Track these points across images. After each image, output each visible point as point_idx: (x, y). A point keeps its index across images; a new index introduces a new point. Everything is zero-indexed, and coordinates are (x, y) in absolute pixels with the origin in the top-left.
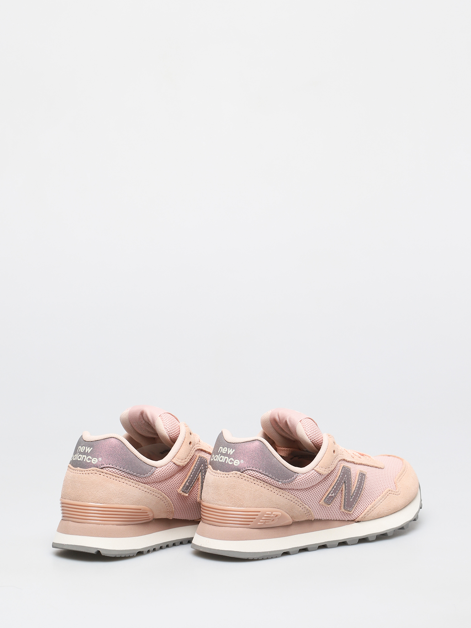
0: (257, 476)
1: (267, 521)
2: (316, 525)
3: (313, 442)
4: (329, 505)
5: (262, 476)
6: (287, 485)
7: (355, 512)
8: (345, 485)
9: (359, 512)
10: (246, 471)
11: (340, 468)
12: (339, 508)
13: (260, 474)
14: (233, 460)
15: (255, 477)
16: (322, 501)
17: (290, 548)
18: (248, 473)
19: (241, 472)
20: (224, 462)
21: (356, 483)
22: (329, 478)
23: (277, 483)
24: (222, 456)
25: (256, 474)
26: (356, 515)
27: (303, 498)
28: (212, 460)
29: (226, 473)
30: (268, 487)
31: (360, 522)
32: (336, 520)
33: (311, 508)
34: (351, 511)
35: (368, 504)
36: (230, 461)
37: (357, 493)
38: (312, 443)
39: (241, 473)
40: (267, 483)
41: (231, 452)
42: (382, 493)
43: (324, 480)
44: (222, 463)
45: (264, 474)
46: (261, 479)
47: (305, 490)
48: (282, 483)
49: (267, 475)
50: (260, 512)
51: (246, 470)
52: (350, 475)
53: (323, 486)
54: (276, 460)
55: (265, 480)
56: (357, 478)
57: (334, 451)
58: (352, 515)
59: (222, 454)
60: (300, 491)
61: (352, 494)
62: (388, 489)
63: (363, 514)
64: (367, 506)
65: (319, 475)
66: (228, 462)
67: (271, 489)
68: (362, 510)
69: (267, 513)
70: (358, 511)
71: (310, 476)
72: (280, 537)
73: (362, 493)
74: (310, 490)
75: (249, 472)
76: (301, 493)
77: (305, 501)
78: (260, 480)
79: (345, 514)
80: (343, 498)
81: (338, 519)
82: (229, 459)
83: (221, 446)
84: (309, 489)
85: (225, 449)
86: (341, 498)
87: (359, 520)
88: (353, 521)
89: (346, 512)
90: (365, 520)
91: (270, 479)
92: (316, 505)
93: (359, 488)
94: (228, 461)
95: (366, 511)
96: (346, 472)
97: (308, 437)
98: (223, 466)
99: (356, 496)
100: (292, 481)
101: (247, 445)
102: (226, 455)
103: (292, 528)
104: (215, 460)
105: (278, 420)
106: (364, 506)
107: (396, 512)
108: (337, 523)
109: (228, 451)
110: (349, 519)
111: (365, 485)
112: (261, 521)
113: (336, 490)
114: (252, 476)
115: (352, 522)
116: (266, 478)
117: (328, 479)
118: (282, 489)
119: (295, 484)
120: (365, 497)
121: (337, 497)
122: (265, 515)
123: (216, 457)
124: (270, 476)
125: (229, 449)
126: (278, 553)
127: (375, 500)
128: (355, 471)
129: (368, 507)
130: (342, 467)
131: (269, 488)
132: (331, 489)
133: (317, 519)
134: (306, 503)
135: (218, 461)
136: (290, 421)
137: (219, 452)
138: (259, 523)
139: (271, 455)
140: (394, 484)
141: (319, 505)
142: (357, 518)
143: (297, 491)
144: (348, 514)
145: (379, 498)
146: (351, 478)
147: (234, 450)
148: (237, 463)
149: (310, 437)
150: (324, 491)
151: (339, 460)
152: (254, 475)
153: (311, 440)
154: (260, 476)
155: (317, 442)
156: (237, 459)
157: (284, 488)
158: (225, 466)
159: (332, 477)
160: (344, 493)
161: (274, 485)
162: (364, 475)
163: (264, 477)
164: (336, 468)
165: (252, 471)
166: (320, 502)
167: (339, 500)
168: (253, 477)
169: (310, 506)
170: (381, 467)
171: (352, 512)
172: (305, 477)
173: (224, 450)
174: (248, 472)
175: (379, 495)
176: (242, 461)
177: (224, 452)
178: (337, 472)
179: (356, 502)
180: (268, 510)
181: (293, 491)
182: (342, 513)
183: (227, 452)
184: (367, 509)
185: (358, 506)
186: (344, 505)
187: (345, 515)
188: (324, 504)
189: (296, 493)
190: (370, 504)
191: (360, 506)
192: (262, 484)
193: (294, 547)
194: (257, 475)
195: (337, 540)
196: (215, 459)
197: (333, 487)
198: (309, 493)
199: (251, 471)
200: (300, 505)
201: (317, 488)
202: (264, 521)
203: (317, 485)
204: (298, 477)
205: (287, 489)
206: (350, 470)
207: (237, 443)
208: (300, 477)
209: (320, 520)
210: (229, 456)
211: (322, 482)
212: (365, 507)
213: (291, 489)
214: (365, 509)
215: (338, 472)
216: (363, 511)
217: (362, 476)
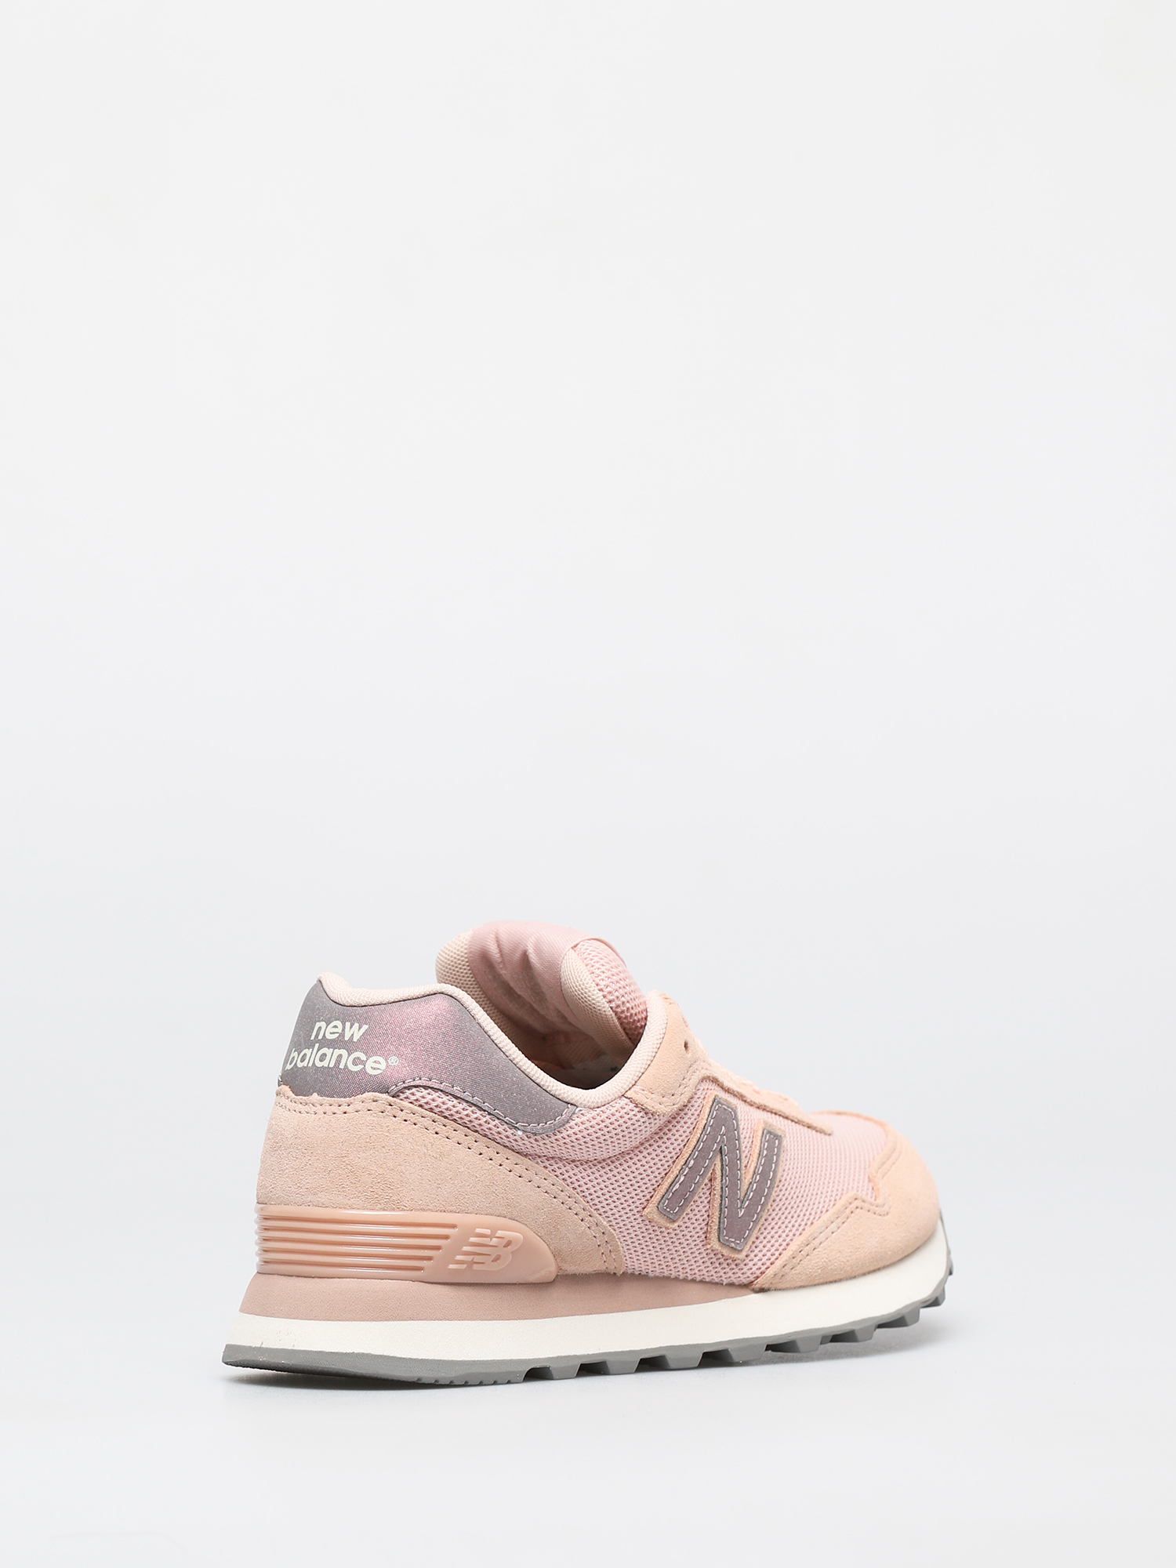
0: (445, 1107)
1: (477, 1259)
2: (629, 1291)
3: (619, 1010)
4: (674, 1221)
5: (460, 1107)
6: (541, 1143)
7: (752, 1255)
8: (722, 1160)
9: (766, 1257)
10: (408, 1092)
11: (704, 1102)
12: (703, 1236)
13: (455, 1101)
14: (363, 1057)
15: (437, 1110)
16: (651, 1207)
17: (551, 1356)
18: (413, 1098)
19: (392, 1094)
20: (331, 1065)
21: (755, 1160)
22: (674, 1130)
23: (509, 1133)
24: (324, 1050)
25: (440, 1099)
26: (757, 1267)
27: (592, 1191)
28: (289, 1067)
29: (342, 1099)
30: (480, 1146)
31: (769, 1293)
32: (693, 1281)
33: (615, 1230)
34: (741, 1251)
35: (791, 1234)
36: (355, 1063)
37: (759, 1193)
38: (613, 1015)
39: (391, 1098)
40: (476, 1131)
41: (355, 1032)
42: (832, 1203)
43: (656, 1137)
44: (326, 1071)
45: (467, 1102)
46: (456, 1117)
47: (599, 1166)
48: (524, 1131)
49: (475, 1105)
50: (454, 1226)
51: (409, 1088)
52: (737, 1129)
53: (654, 1156)
54: (504, 1057)
55: (470, 1121)
56: (757, 1143)
57: (686, 1046)
58: (742, 1266)
59: (325, 1043)
60: (581, 1168)
61: (743, 1195)
62: (851, 1194)
63: (778, 1263)
64: (788, 1239)
65: (641, 1114)
66: (346, 1065)
67: (491, 1153)
68: (773, 1250)
69: (478, 1230)
70: (760, 1255)
71: (615, 1118)
72: (519, 1319)
73: (774, 1194)
74: (612, 1166)
75: (418, 1095)
76: (584, 1174)
77: (596, 1201)
78: (455, 1121)
79: (722, 1260)
80: (717, 1204)
81: (698, 1279)
82: (349, 1055)
83: (319, 1021)
84: (609, 1161)
85: (336, 1027)
86: (709, 1202)
87: (766, 1286)
88: (747, 1287)
89: (726, 1252)
90: (783, 1286)
91: (488, 1117)
92: (632, 1218)
93: (764, 1175)
94: (348, 1061)
95: (786, 1255)
96: (723, 1121)
97: (601, 993)
98: (329, 1078)
99: (755, 1202)
100: (556, 1130)
101: (409, 1009)
102: (338, 1043)
103: (557, 1293)
104: (300, 1065)
105: (498, 955)
106: (780, 1240)
107: (879, 1269)
108: (696, 1288)
109: (343, 1030)
110: (733, 1279)
111: (780, 1170)
112: (459, 1258)
113: (695, 1171)
114: (427, 1107)
115: (743, 1291)
116: (475, 1116)
117: (669, 1135)
118: (526, 1156)
119: (567, 1140)
120: (783, 1209)
121: (696, 1198)
122: (472, 1239)
123: (305, 1055)
124: (486, 1109)
125: (348, 1024)
126: (515, 1370)
127: (812, 1223)
128: (750, 1122)
129: (792, 1244)
130: (711, 1100)
131: (484, 1150)
132: (679, 1167)
133: (633, 1274)
134: (602, 1210)
135: (310, 1065)
136: (538, 951)
137: (312, 1038)
138: (451, 1266)
139: (489, 1041)
140: (869, 1181)
141: (640, 1220)
142: (758, 1277)
143: (572, 1165)
144: (730, 1261)
145: (825, 1217)
146: (738, 1140)
147: (365, 1027)
148: (376, 1066)
149: (610, 992)
150: (656, 1174)
151: (700, 1077)
152: (434, 1104)
153: (613, 1005)
154: (454, 1106)
155: (631, 1015)
156: (376, 1054)
157: (531, 1151)
158: (337, 1078)
159: (682, 1130)
160: (718, 1188)
161: (499, 1140)
162: (777, 1137)
163: (466, 1113)
164: (693, 1101)
165: (427, 1091)
166: (644, 1208)
167: (702, 1209)
168: (431, 1110)
169: (614, 1223)
170: (824, 1128)
171: (744, 1253)
172: (599, 1119)
173: (330, 1031)
174: (413, 1094)
175: (824, 1210)
176: (394, 1060)
177: (329, 1037)
178: (696, 1113)
179: (756, 1222)
180: (480, 1222)
181: (560, 1164)
182: (712, 1255)
183: (342, 1035)
184: (789, 1248)
185: (761, 1237)
186: (719, 1228)
187: (720, 1264)
188: (656, 1217)
189: (571, 1171)
190: (798, 1233)
191: (769, 1237)
192: (459, 1135)
193: (563, 1355)
194: (443, 1103)
195: (698, 1345)
196: (302, 1060)
197: (684, 1161)
198: (610, 1174)
199: (425, 1092)
200: (583, 1214)
201: (635, 1159)
202: (469, 1258)
203: (637, 1152)
204: (575, 1116)
205: (539, 1157)
206: (735, 1114)
207: (373, 1005)
208: (584, 1119)
209: (641, 1277)
210: (349, 1046)
211: (652, 1142)
212: (785, 1244)
213: (553, 1158)
214: (782, 1247)
215: (701, 1116)
216: (777, 1253)
217: (772, 1141)
